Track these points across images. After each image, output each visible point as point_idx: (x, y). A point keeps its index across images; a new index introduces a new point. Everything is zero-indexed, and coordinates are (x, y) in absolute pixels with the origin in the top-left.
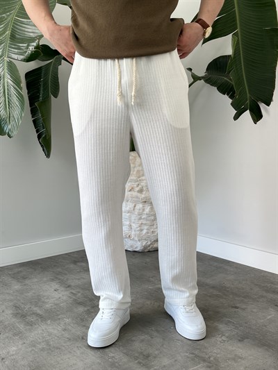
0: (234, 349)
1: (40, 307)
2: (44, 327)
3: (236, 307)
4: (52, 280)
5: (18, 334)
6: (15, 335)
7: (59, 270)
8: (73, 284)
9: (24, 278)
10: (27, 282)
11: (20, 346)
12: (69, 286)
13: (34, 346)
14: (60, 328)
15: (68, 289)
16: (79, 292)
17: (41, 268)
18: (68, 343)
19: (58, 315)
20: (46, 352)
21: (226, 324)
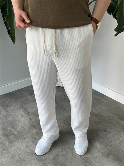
0: (104, 162)
1: (15, 129)
2: (17, 144)
3: (106, 131)
4: (20, 108)
5: (5, 149)
6: (4, 150)
7: (23, 100)
8: (30, 112)
9: (7, 106)
10: (9, 109)
11: (7, 158)
12: (28, 113)
13: (13, 158)
14: (25, 145)
15: (28, 115)
16: (33, 118)
17: (15, 98)
18: (29, 157)
19: (24, 135)
20: (19, 163)
21: (101, 144)
